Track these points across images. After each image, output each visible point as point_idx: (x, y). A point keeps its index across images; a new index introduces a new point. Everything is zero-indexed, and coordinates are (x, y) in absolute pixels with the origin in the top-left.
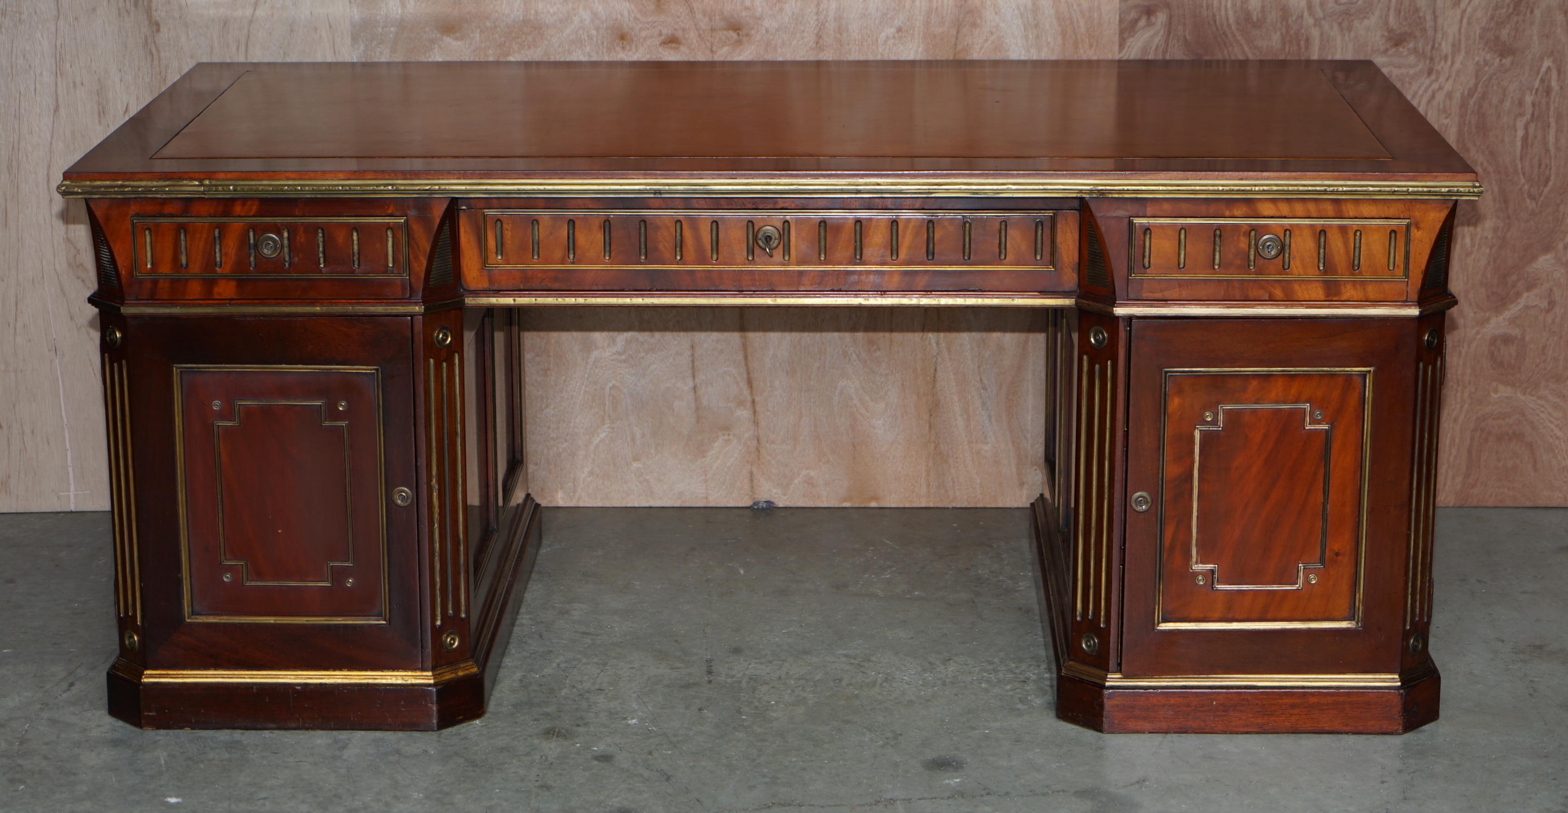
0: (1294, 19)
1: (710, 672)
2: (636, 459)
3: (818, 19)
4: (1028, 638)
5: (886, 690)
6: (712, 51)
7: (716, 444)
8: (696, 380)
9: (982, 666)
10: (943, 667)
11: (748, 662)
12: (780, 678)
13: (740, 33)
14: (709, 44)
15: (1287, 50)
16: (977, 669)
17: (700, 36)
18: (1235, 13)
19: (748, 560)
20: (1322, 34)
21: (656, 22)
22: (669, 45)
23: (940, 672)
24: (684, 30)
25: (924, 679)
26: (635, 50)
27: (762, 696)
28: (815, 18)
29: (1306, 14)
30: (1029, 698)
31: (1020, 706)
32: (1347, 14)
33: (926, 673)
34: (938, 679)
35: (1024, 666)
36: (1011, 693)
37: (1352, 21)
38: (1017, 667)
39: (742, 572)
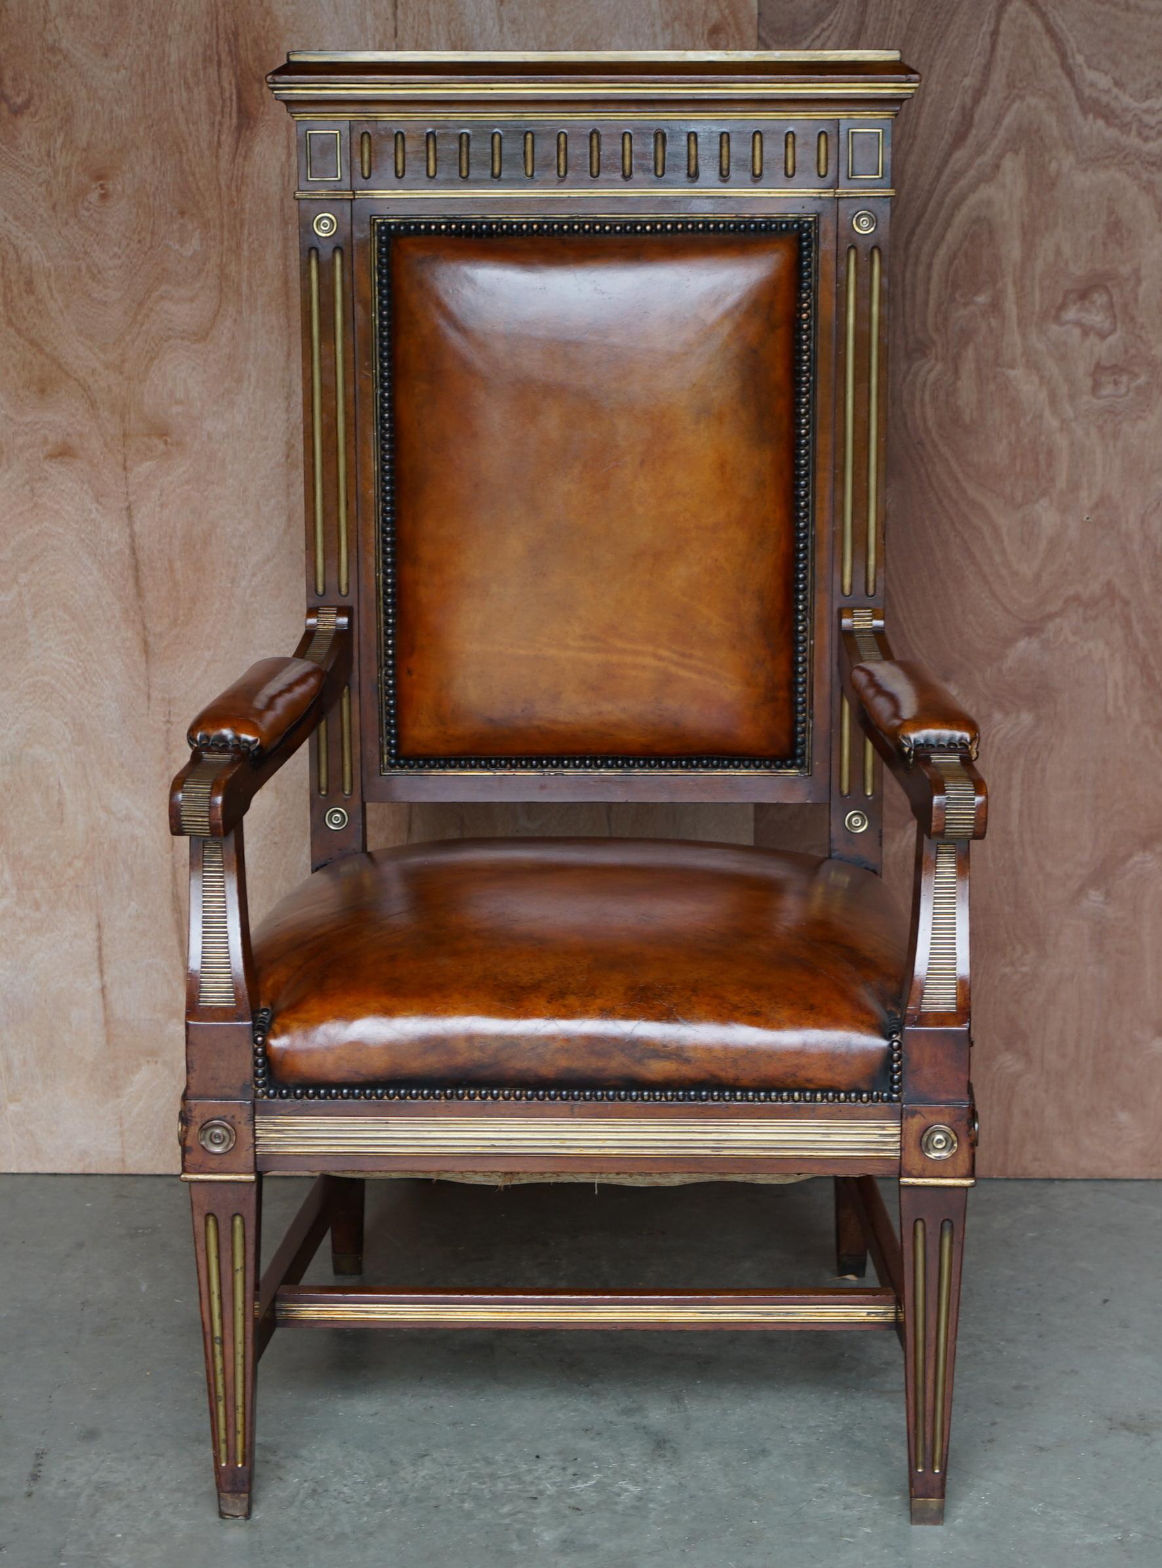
0: (1029, 418)
1: (35, 1477)
2: (13, 1099)
3: (288, 419)
4: (560, 1415)
5: (308, 1512)
6: (125, 468)
7: (137, 1077)
8: (105, 978)
9: (474, 1468)
10: (412, 1469)
11: (102, 1458)
12: (144, 1487)
13: (169, 440)
14: (120, 457)
15: (1018, 469)
16: (464, 1475)
17: (106, 444)
18: (936, 410)
19: (160, 1266)
20: (1072, 444)
21: (38, 423)
22: (60, 458)
23: (403, 1479)
24: (81, 435)
25: (375, 1492)
26: (6, 467)
27: (104, 1522)
28: (284, 417)
29: (1047, 413)
30: (534, 1530)
31: (515, 1546)
32: (1110, 412)
33: (381, 1481)
34: (397, 1493)
35: (541, 1468)
36: (507, 1521)
37: (1120, 423)
38: (529, 1471)
39: (144, 1288)
